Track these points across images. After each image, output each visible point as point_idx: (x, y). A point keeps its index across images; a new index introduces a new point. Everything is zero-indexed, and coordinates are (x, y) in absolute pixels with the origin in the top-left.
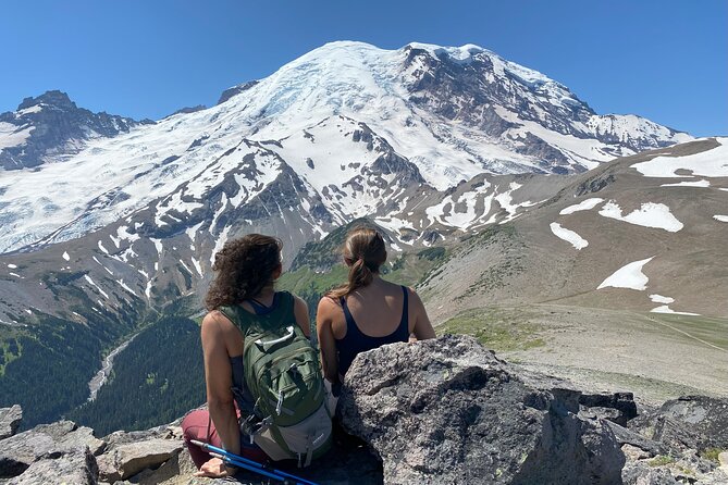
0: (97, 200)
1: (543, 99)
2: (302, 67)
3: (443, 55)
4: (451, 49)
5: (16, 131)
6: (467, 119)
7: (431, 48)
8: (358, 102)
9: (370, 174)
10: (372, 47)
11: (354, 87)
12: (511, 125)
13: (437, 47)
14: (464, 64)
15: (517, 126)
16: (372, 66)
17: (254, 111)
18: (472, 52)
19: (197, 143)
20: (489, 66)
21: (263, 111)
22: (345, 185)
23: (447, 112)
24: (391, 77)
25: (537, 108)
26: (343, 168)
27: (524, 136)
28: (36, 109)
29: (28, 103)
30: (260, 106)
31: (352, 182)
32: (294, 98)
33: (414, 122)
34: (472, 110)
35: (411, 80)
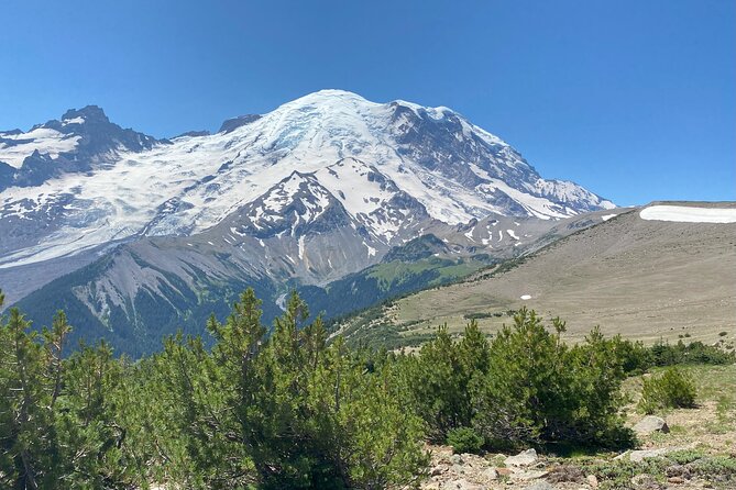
0: (163, 206)
1: (500, 161)
2: (304, 109)
3: (423, 113)
4: (428, 109)
5: (64, 139)
6: (445, 172)
7: (415, 107)
8: (356, 147)
9: (389, 208)
10: (362, 98)
11: (353, 133)
12: (483, 181)
13: (419, 107)
14: (440, 123)
15: (488, 182)
16: (364, 116)
17: (265, 143)
18: (446, 114)
19: (225, 167)
20: (459, 128)
21: (274, 145)
22: (371, 214)
23: (429, 164)
24: (380, 128)
25: (496, 167)
26: (366, 201)
27: (493, 191)
28: (79, 120)
29: (71, 114)
30: (271, 140)
31: (376, 212)
32: (301, 137)
33: (405, 169)
34: (450, 165)
35: (398, 132)
